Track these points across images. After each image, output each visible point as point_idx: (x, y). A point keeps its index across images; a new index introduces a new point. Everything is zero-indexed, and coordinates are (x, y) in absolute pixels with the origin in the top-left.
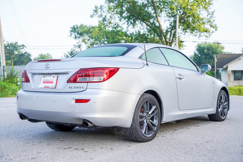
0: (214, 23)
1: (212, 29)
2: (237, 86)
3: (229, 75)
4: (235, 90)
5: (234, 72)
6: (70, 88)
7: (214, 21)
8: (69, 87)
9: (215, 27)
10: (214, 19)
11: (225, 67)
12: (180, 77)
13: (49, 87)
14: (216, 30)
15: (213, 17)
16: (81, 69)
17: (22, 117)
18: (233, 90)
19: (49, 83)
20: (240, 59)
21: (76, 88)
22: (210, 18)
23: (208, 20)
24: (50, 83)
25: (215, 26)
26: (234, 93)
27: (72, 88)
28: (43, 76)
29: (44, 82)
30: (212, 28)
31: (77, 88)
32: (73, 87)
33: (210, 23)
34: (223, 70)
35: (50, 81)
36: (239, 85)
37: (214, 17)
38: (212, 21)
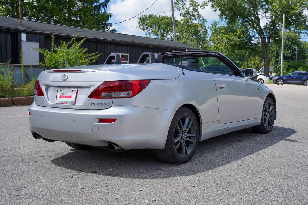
12: (221, 86)
13: (67, 103)
16: (105, 82)
17: (36, 136)
19: (67, 98)
24: (69, 98)
28: (60, 89)
29: (61, 97)
35: (68, 96)
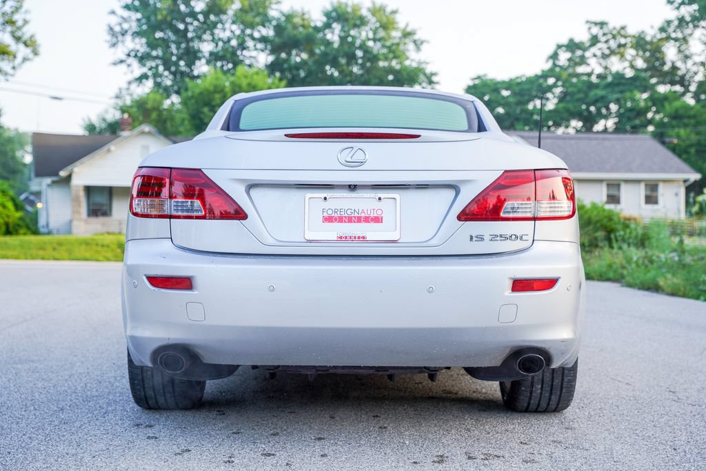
0: (27, 32)
1: (22, 51)
2: (102, 234)
3: (76, 200)
4: (108, 246)
5: (89, 190)
6: (474, 239)
7: (26, 22)
8: (471, 238)
9: (30, 44)
10: (28, 17)
11: (63, 174)
13: (363, 237)
14: (36, 53)
15: (23, 10)
16: (506, 171)
18: (103, 246)
19: (360, 222)
20: (109, 151)
21: (498, 238)
22: (13, 12)
23: (7, 18)
24: (366, 222)
25: (31, 41)
26: (109, 255)
27: (482, 239)
29: (329, 219)
30: (21, 46)
31: (504, 238)
32: (487, 238)
33: (14, 29)
34: (54, 182)
35: (363, 215)
36: (105, 229)
37: (27, 12)
38: (20, 23)
